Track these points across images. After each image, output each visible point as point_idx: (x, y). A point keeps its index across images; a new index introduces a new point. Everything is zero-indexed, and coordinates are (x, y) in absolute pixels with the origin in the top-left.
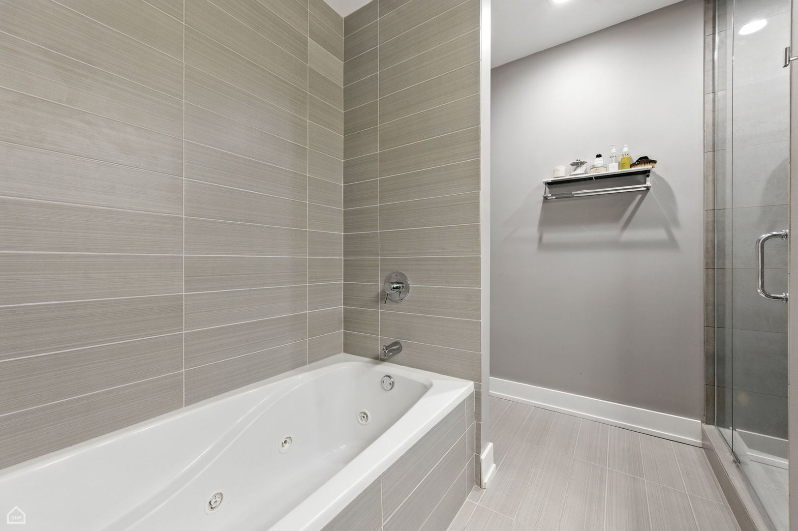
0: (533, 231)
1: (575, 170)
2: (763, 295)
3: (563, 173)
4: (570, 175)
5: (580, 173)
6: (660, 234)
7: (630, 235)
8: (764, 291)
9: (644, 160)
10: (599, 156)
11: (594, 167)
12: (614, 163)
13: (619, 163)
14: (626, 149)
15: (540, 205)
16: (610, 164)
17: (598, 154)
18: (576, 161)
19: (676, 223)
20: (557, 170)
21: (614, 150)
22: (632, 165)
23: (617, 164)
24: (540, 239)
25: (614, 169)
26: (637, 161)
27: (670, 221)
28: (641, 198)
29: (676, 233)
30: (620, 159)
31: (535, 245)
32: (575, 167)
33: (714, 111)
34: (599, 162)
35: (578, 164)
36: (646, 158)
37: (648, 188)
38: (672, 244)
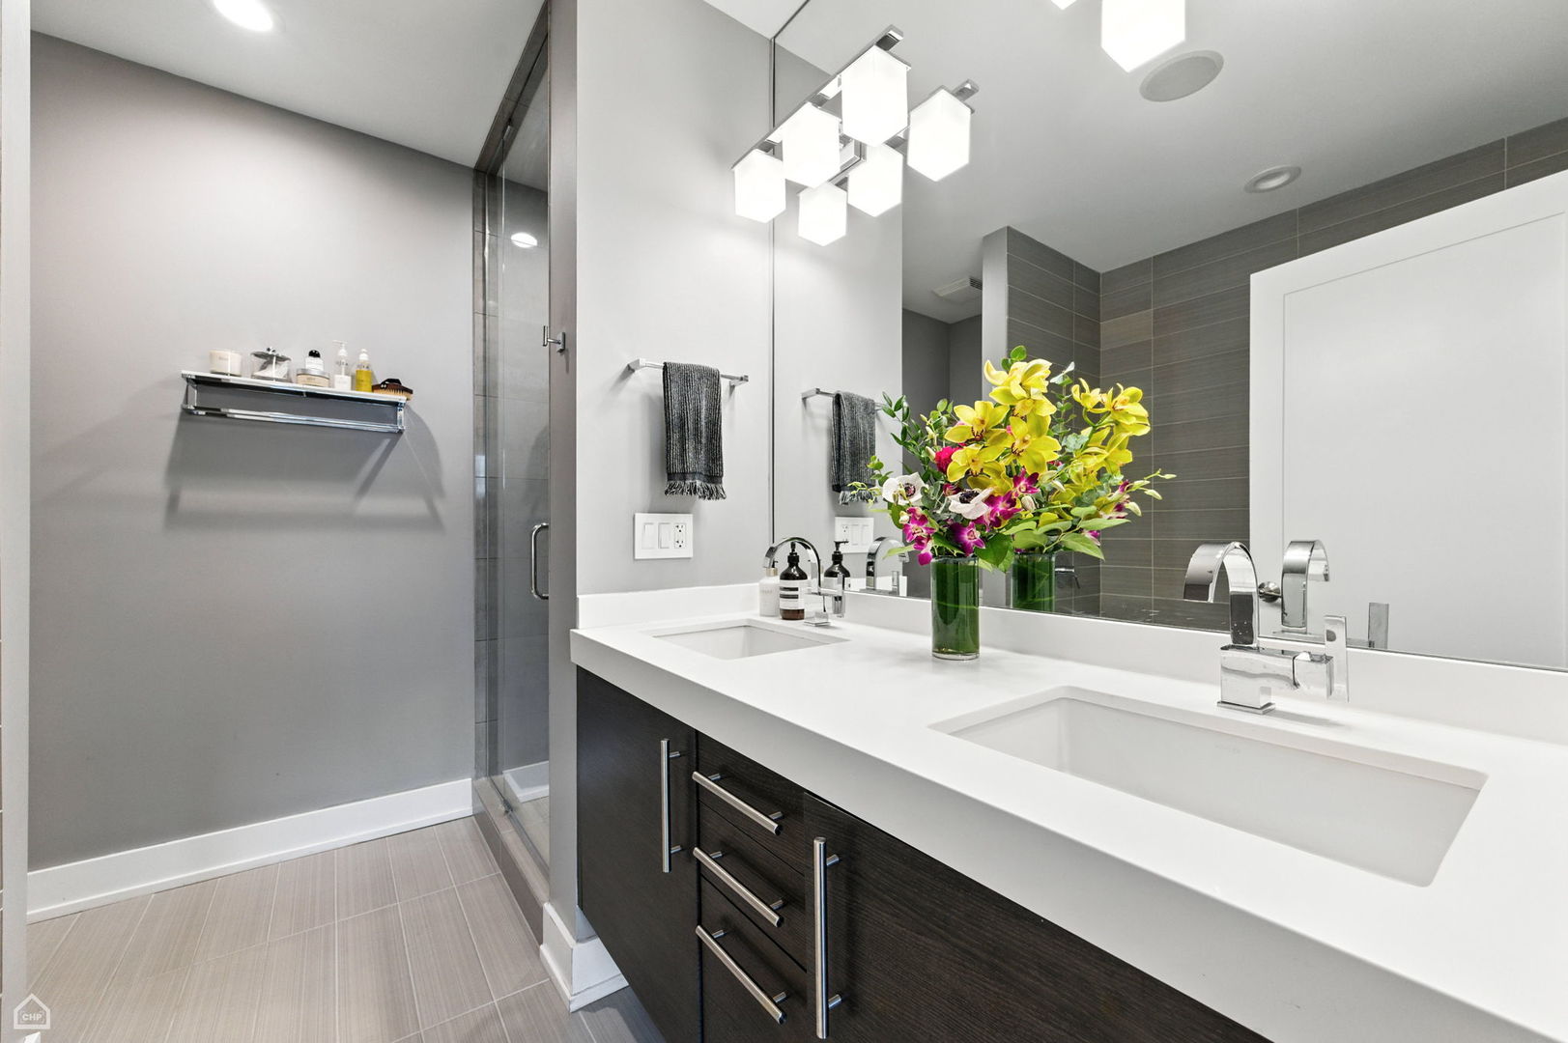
0: (152, 481)
1: (263, 368)
2: (536, 596)
3: (234, 366)
4: (253, 376)
5: (274, 376)
6: (416, 507)
7: (372, 505)
8: (537, 593)
9: (393, 384)
10: (314, 354)
11: (304, 372)
12: (343, 376)
13: (353, 377)
14: (364, 357)
15: (172, 425)
16: (337, 376)
17: (314, 349)
18: (265, 351)
19: (439, 490)
20: (220, 358)
21: (343, 352)
22: (376, 388)
23: (350, 378)
24: (173, 503)
25: (342, 386)
26: (383, 383)
27: (430, 487)
28: (389, 444)
29: (441, 507)
30: (354, 370)
31: (158, 516)
32: (262, 361)
33: (485, 340)
34: (314, 365)
35: (267, 358)
36: (398, 381)
37: (400, 432)
38: (433, 522)
